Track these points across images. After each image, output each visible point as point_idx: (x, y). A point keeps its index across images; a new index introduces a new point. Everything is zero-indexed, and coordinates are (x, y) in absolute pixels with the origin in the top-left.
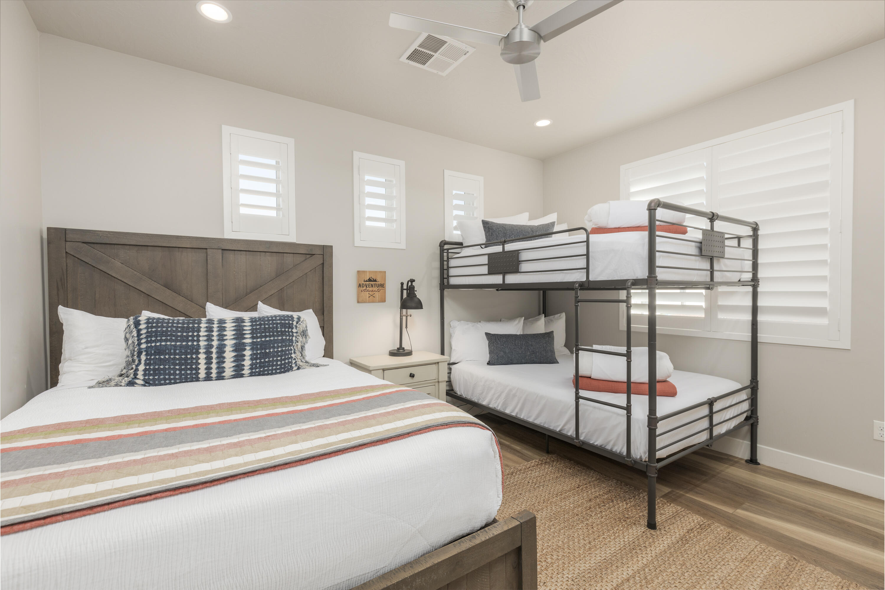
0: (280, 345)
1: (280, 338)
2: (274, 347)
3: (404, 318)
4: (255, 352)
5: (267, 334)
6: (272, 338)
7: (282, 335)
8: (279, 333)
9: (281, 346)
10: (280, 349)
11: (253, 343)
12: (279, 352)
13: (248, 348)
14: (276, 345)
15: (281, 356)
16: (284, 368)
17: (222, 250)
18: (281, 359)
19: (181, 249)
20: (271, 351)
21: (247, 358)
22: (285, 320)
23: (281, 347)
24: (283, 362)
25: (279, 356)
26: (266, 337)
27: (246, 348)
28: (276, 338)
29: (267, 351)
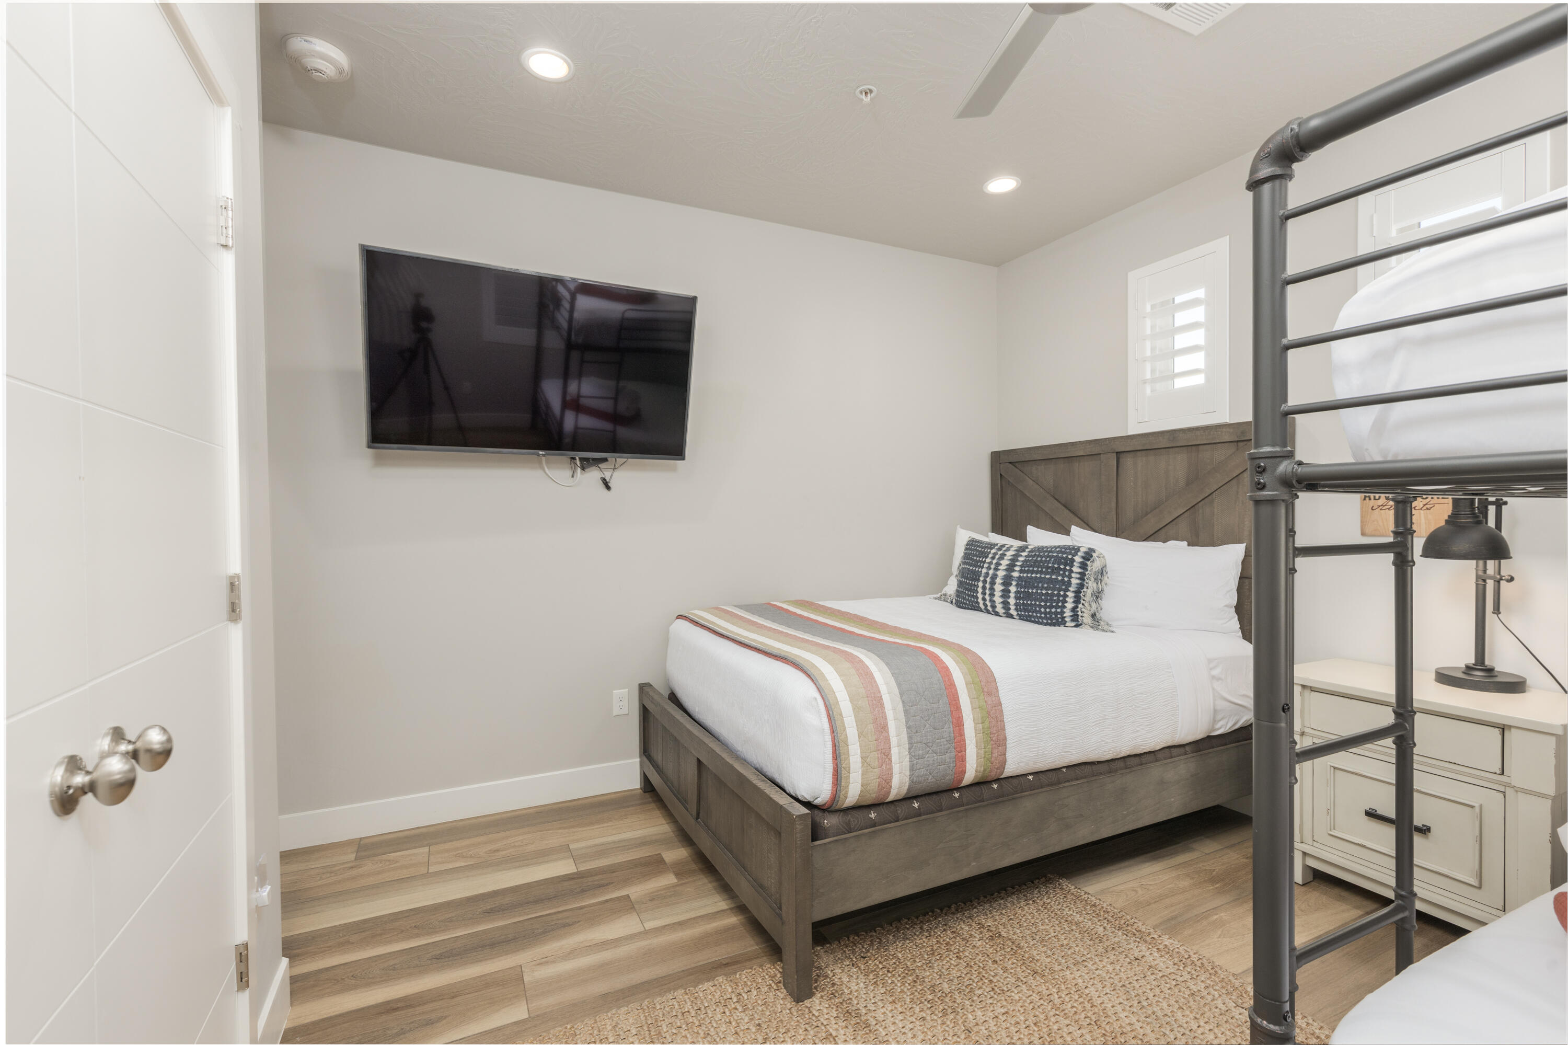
0: (1045, 585)
1: (1048, 576)
2: (1037, 588)
3: (1490, 584)
4: (1019, 589)
5: (1035, 569)
6: (1038, 576)
7: (1052, 573)
8: (1049, 570)
9: (1047, 587)
10: (1044, 592)
11: (1019, 578)
12: (1043, 595)
13: (1014, 583)
14: (1040, 585)
15: (1046, 601)
16: (1051, 619)
17: (1117, 453)
18: (1046, 605)
19: (1078, 458)
20: (1034, 591)
21: (1012, 595)
22: (1063, 553)
23: (1047, 589)
24: (1048, 610)
25: (1042, 601)
26: (1033, 572)
27: (1013, 582)
28: (1043, 576)
29: (1030, 591)
